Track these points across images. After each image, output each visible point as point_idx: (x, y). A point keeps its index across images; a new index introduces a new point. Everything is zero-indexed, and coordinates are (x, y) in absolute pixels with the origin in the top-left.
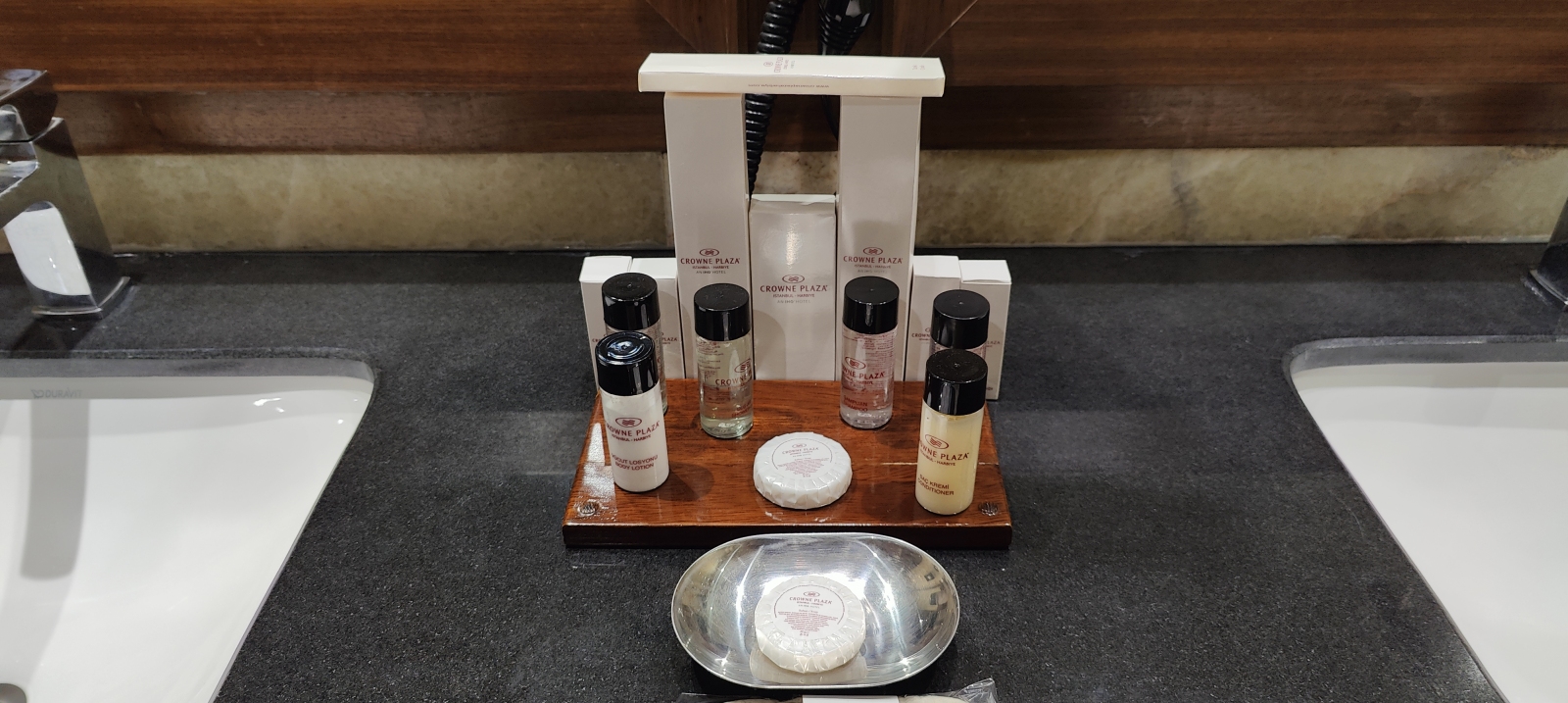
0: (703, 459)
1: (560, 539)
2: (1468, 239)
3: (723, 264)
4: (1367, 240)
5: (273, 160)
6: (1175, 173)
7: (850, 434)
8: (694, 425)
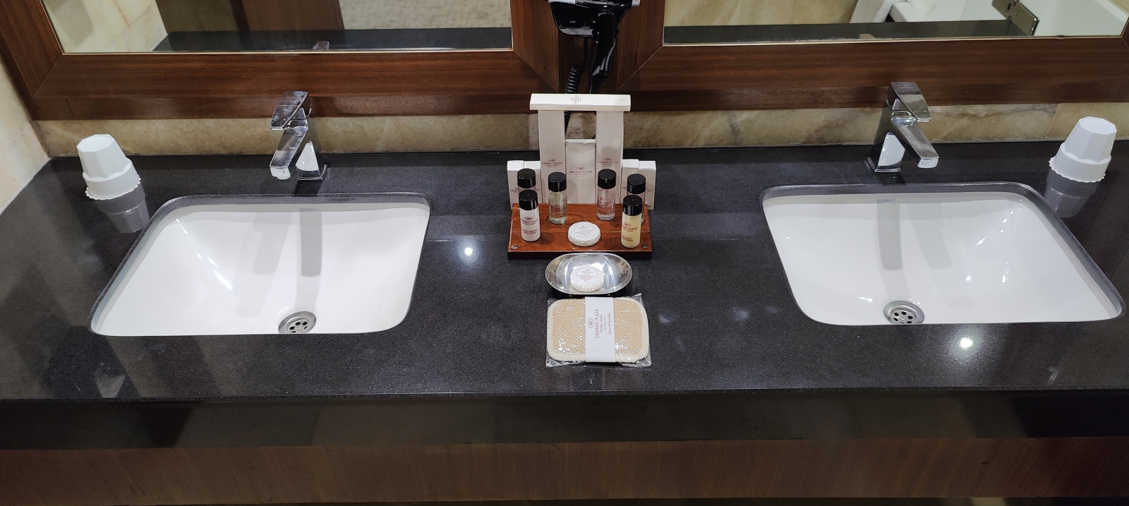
0: (551, 231)
1: (506, 257)
2: (850, 144)
3: (556, 164)
4: (810, 145)
5: (379, 118)
6: (730, 119)
7: (600, 222)
8: (547, 220)
